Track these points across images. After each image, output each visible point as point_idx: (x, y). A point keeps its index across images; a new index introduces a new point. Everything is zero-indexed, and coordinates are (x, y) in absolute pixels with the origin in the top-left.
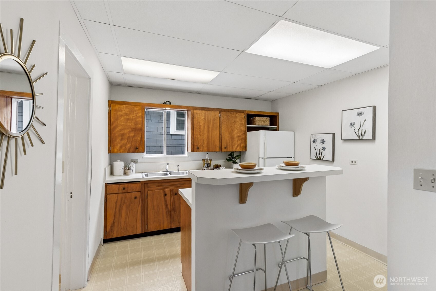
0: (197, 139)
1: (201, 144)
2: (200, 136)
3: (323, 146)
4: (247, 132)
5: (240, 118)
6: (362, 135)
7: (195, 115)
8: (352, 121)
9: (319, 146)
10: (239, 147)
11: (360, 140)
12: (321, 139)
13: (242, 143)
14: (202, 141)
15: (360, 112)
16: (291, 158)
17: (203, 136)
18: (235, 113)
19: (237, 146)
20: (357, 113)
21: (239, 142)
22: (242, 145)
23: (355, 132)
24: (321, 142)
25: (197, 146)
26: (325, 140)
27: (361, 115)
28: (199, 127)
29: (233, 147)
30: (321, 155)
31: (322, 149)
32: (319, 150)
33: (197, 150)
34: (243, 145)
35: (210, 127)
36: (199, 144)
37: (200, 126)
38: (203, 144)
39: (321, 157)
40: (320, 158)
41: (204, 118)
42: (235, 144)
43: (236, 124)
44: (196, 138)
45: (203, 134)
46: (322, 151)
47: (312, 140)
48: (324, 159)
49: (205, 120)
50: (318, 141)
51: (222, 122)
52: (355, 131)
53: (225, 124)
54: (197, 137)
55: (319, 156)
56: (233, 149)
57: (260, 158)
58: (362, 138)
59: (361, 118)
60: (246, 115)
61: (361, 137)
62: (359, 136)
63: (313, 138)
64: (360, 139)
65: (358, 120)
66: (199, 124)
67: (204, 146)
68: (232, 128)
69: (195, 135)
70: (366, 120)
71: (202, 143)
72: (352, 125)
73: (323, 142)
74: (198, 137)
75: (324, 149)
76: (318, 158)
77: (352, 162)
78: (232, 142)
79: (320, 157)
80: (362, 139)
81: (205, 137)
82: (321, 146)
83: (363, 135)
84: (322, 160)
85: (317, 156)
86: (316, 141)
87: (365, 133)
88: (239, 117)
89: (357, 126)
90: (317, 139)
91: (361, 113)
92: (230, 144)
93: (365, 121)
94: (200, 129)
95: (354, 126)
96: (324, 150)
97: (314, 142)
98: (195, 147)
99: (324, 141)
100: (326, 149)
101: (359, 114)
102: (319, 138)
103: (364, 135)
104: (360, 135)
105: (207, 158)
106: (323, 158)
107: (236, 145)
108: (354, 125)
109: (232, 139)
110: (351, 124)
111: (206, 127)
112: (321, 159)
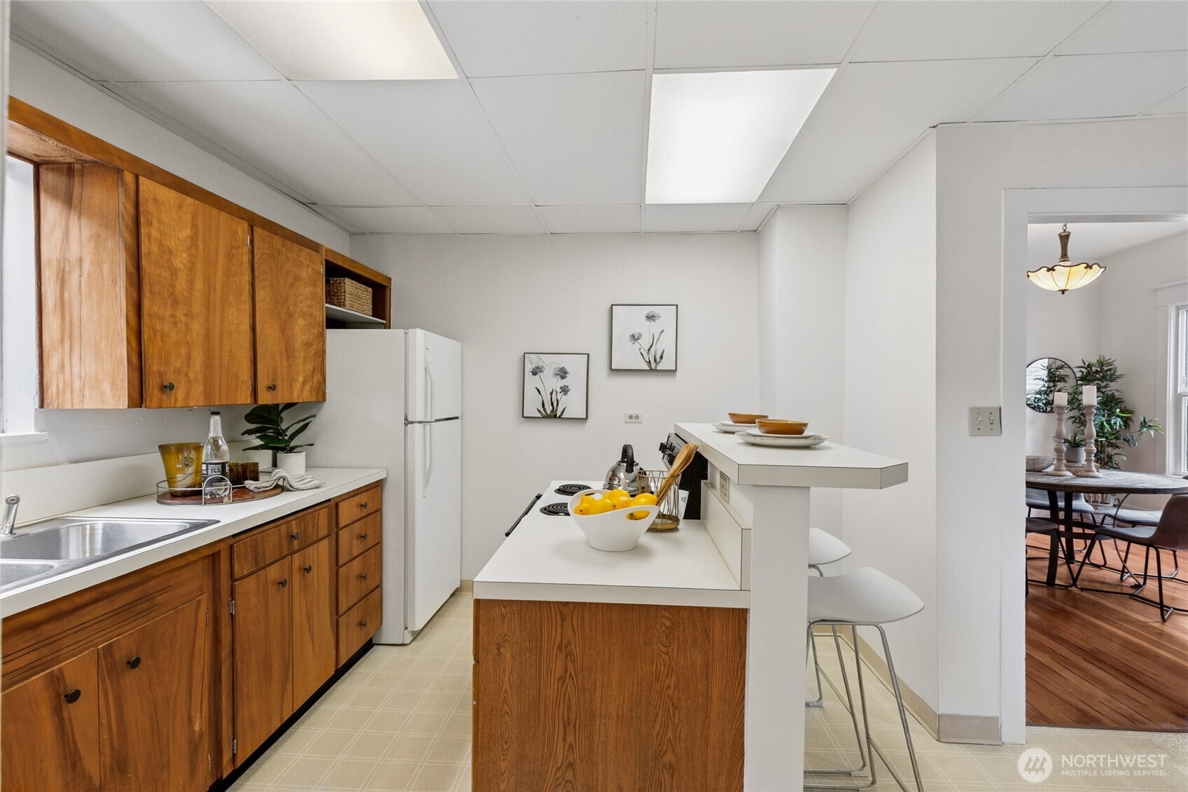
0: (159, 340)
1: (179, 370)
2: (175, 323)
3: (563, 383)
4: (328, 330)
5: (310, 270)
6: (655, 361)
7: (147, 206)
8: (636, 332)
9: (550, 383)
10: (307, 387)
11: (652, 371)
12: (556, 366)
13: (316, 371)
14: (183, 351)
15: (653, 314)
16: (457, 418)
17: (187, 325)
18: (296, 247)
19: (304, 383)
20: (645, 314)
21: (310, 366)
22: (315, 380)
23: (642, 354)
24: (557, 375)
25: (160, 374)
26: (568, 370)
27: (654, 321)
28: (166, 274)
29: (291, 386)
30: (557, 406)
31: (559, 390)
32: (551, 394)
33: (161, 400)
34: (317, 377)
35: (215, 289)
36: (172, 369)
37: (174, 272)
38: (188, 365)
39: (557, 410)
40: (553, 414)
41: (192, 238)
42: (298, 375)
43: (301, 294)
44: (155, 331)
45: (186, 315)
46: (559, 395)
47: (529, 367)
48: (564, 415)
49: (197, 247)
50: (548, 374)
51: (257, 274)
52: (642, 351)
53: (268, 283)
54: (158, 327)
55: (551, 408)
56: (291, 393)
57: (412, 423)
58: (656, 367)
59: (654, 327)
60: (324, 264)
61: (653, 365)
62: (650, 362)
63: (531, 364)
64: (651, 369)
65: (646, 329)
66: (170, 260)
67: (191, 375)
68: (289, 309)
69: (150, 316)
70: (663, 331)
71: (182, 363)
72: (635, 338)
73: (563, 373)
74: (166, 330)
75: (565, 390)
76: (549, 412)
77: (631, 417)
78: (290, 367)
79: (552, 411)
80: (656, 370)
81: (194, 334)
82: (558, 384)
83: (658, 361)
84: (559, 417)
85: (545, 410)
86: (541, 372)
87: (661, 357)
88: (308, 267)
89: (645, 342)
90: (544, 366)
91: (653, 316)
92: (285, 373)
93: (661, 333)
94: (173, 287)
95: (639, 341)
96: (566, 394)
97: (534, 373)
98: (152, 383)
99: (566, 373)
100: (569, 390)
101: (650, 317)
102: (551, 364)
103: (660, 362)
104: (652, 361)
105: (211, 435)
106: (562, 413)
107: (301, 379)
108: (638, 339)
109: (289, 352)
110: (633, 336)
111: (199, 284)
112: (555, 416)
